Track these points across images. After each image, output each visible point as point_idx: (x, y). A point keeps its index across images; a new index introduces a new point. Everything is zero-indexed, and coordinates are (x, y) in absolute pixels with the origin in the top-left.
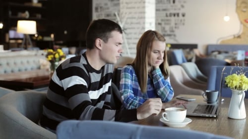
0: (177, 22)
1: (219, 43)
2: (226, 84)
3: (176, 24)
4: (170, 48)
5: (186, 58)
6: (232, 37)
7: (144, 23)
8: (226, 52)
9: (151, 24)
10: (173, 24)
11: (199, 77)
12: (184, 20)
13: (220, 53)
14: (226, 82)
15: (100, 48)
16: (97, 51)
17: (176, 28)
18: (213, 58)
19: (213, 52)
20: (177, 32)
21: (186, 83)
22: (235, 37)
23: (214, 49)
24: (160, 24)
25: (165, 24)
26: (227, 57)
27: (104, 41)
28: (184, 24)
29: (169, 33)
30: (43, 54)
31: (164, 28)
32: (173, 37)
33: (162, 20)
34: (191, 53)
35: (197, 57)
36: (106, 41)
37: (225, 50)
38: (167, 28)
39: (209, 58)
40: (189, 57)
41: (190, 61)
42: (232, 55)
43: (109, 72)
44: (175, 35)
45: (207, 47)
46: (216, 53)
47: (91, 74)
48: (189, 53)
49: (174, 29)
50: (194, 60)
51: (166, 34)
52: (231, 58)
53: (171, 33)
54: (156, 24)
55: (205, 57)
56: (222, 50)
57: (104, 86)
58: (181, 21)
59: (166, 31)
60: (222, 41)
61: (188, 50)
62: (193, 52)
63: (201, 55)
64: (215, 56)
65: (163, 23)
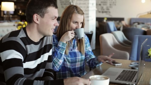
0: (111, 4)
1: (138, 17)
2: (149, 55)
3: (110, 5)
4: (106, 20)
5: (117, 27)
6: (147, 13)
7: (88, 4)
8: (143, 23)
9: (93, 4)
10: (108, 5)
11: (125, 41)
12: (116, 2)
13: (139, 24)
14: (149, 53)
15: (37, 22)
16: (36, 25)
17: (110, 7)
18: (135, 27)
19: (134, 23)
20: (111, 10)
21: (116, 46)
22: (148, 13)
23: (134, 21)
24: (100, 5)
25: (104, 5)
26: (143, 27)
27: (40, 16)
28: (115, 5)
29: (106, 10)
30: (14, 25)
31: (103, 7)
32: (108, 13)
33: (101, 2)
34: (120, 23)
35: (124, 27)
36: (42, 16)
37: (142, 22)
38: (105, 7)
39: (132, 27)
40: (119, 26)
41: (119, 29)
42: (147, 25)
43: (48, 43)
44: (109, 12)
45: (131, 20)
46: (136, 24)
47: (28, 46)
48: (118, 24)
49: (109, 8)
50: (122, 29)
51: (104, 11)
52: (146, 28)
53: (108, 11)
54: (97, 4)
55: (129, 27)
56: (140, 22)
57: (42, 56)
58: (114, 3)
59: (104, 10)
60: (141, 16)
61: (118, 22)
62: (121, 23)
63: (126, 25)
64: (136, 26)
65: (102, 4)
